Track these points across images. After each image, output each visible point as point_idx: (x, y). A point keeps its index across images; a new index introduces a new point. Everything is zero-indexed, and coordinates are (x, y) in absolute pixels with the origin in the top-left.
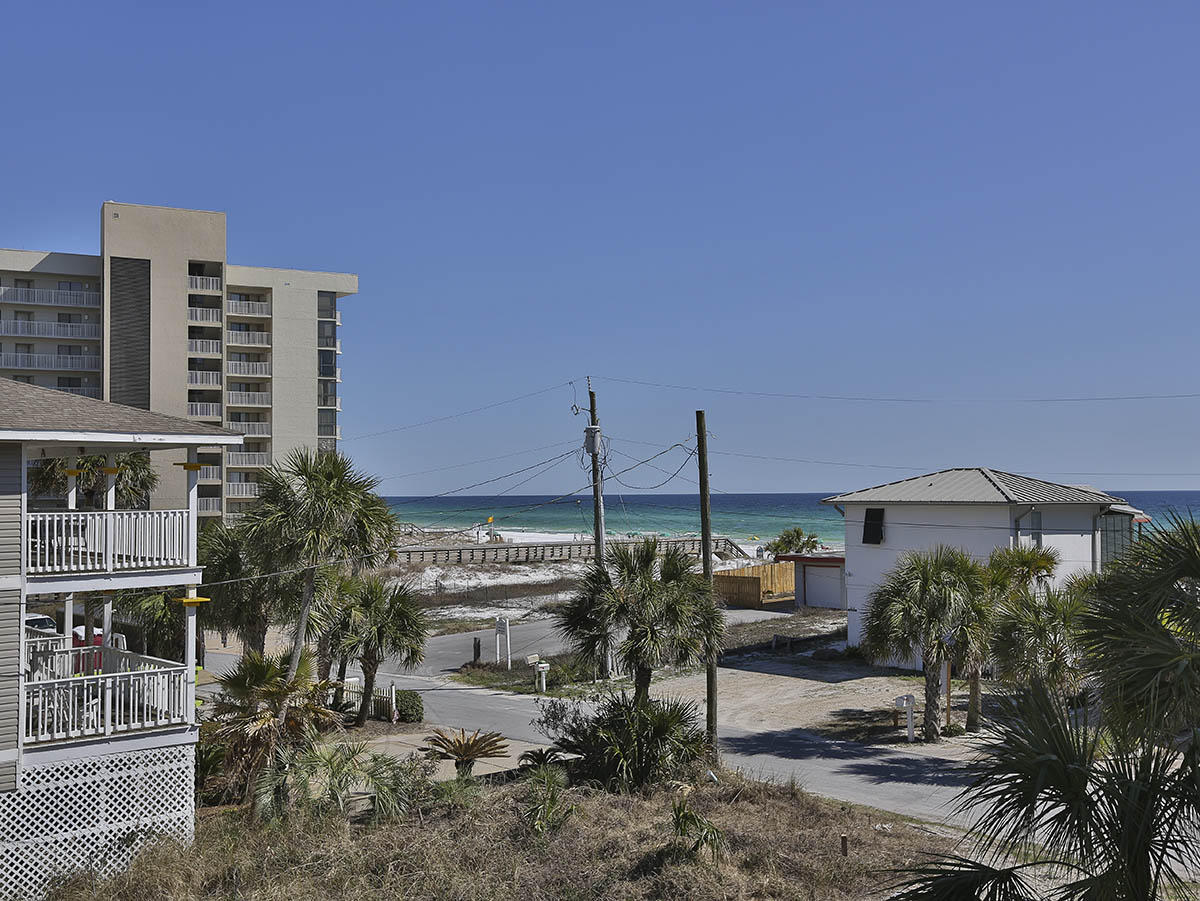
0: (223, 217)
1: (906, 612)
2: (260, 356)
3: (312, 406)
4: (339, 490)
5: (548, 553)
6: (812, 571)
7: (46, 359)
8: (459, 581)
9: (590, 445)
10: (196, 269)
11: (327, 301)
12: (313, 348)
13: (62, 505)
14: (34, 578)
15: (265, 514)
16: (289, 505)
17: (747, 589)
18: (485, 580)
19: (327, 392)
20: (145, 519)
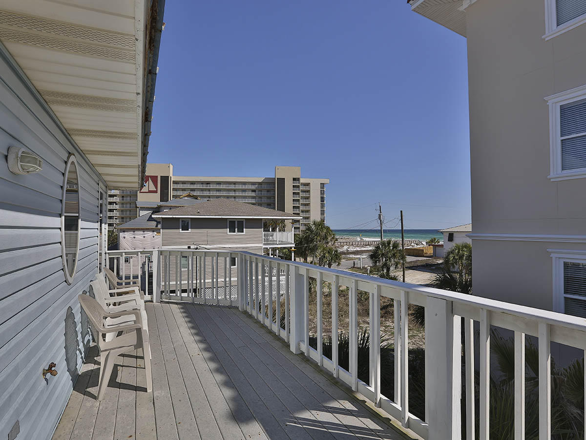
0: (300, 168)
1: (454, 257)
2: (308, 198)
3: (319, 209)
4: (322, 228)
5: (373, 243)
6: (437, 248)
7: (265, 200)
8: (352, 249)
9: (380, 218)
10: (294, 179)
11: (322, 185)
12: (319, 196)
13: (269, 231)
14: (265, 244)
15: (307, 233)
16: (312, 231)
17: (420, 252)
18: (358, 249)
19: (322, 206)
20: (285, 233)
